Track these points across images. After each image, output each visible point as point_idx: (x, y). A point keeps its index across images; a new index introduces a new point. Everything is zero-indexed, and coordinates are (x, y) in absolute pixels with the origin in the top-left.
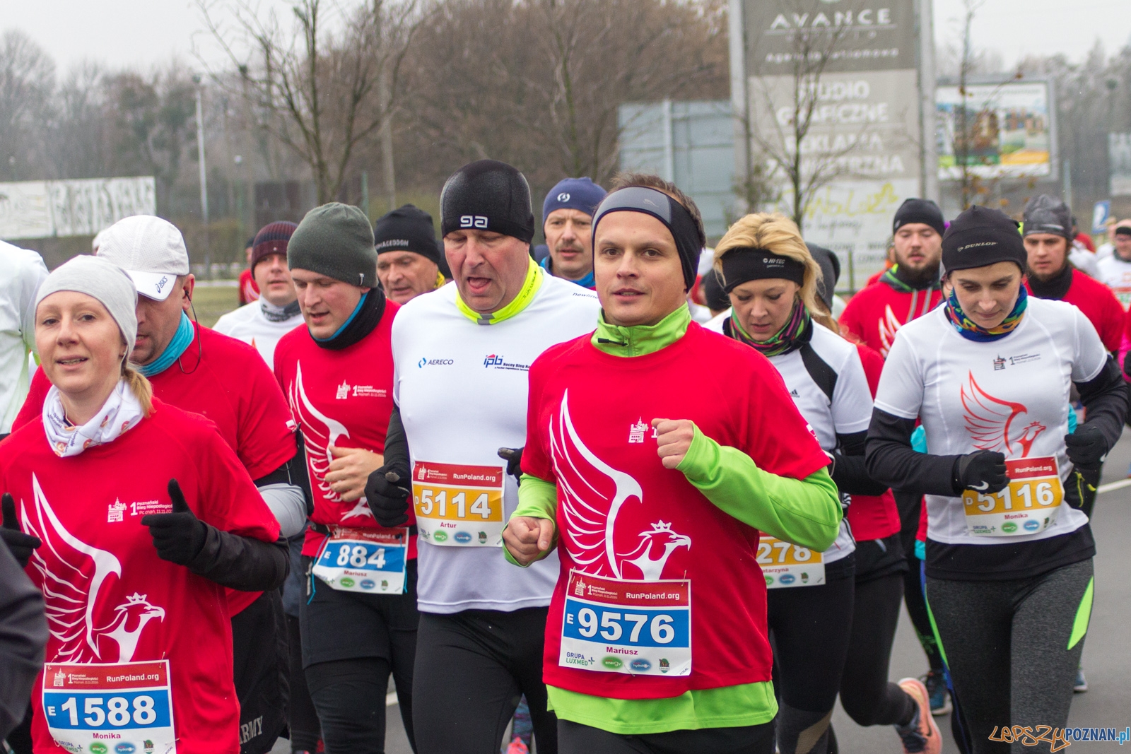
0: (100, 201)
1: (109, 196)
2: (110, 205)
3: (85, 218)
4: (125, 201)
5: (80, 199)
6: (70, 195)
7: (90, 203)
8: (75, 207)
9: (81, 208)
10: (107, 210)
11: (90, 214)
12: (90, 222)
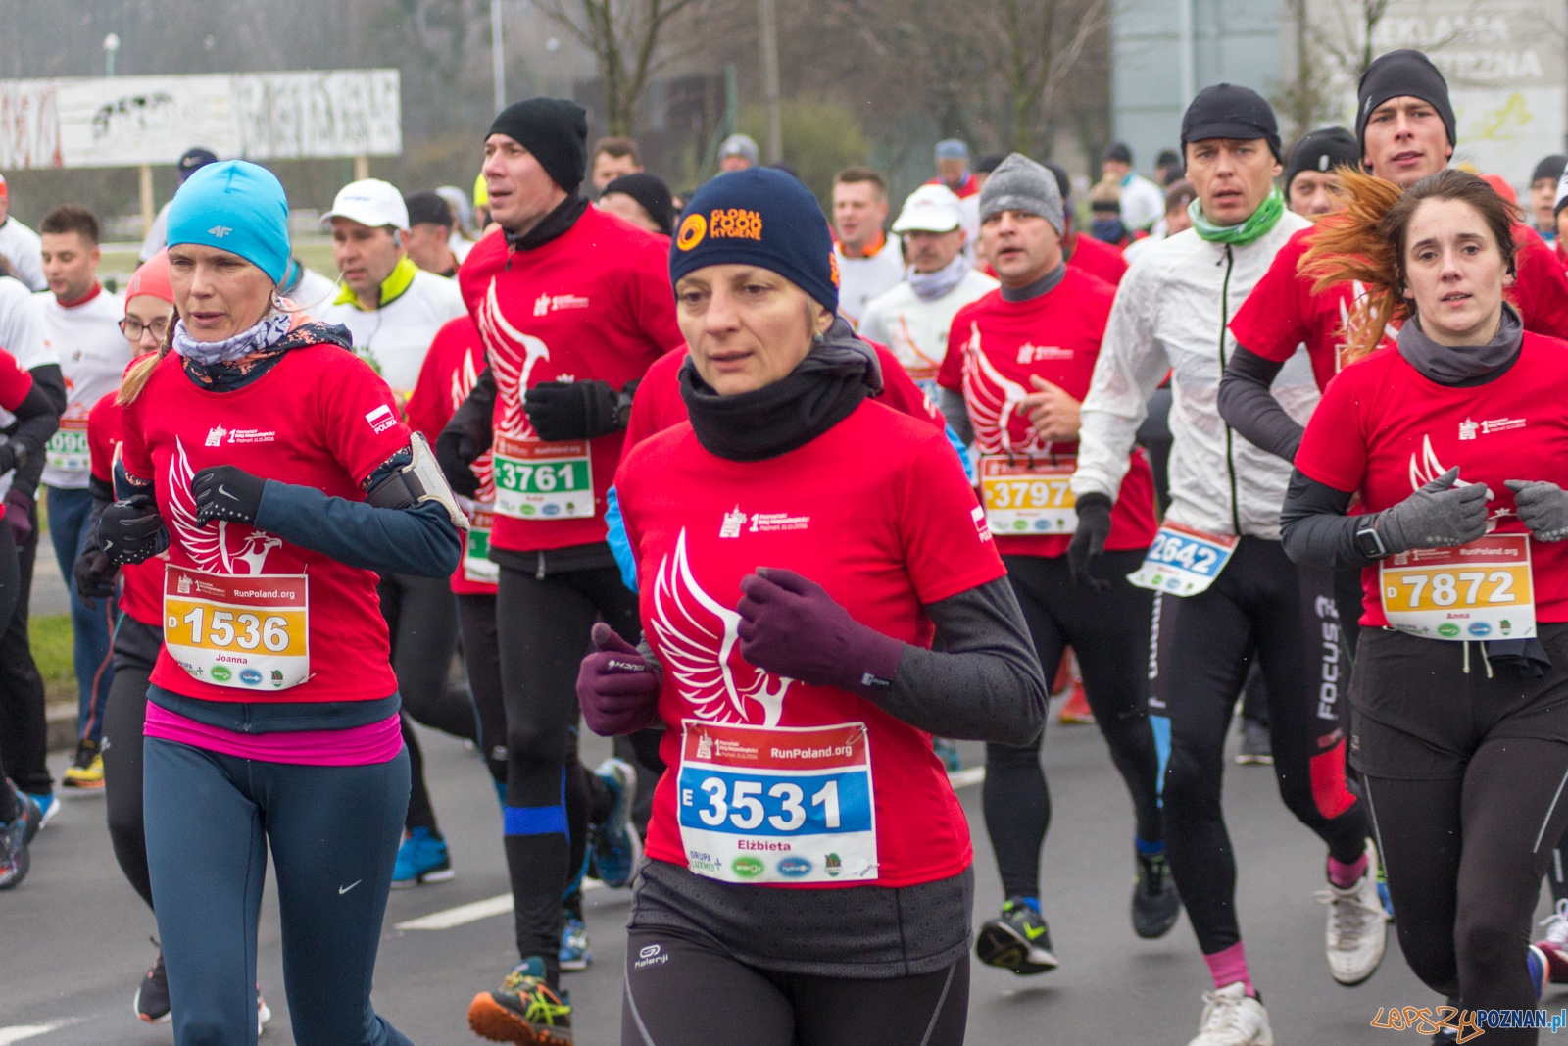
0: (314, 107)
1: (328, 97)
2: (330, 112)
3: (289, 131)
4: (353, 106)
5: (283, 103)
6: (269, 95)
7: (298, 110)
8: (276, 115)
9: (284, 117)
10: (323, 121)
11: (299, 125)
12: (298, 138)
